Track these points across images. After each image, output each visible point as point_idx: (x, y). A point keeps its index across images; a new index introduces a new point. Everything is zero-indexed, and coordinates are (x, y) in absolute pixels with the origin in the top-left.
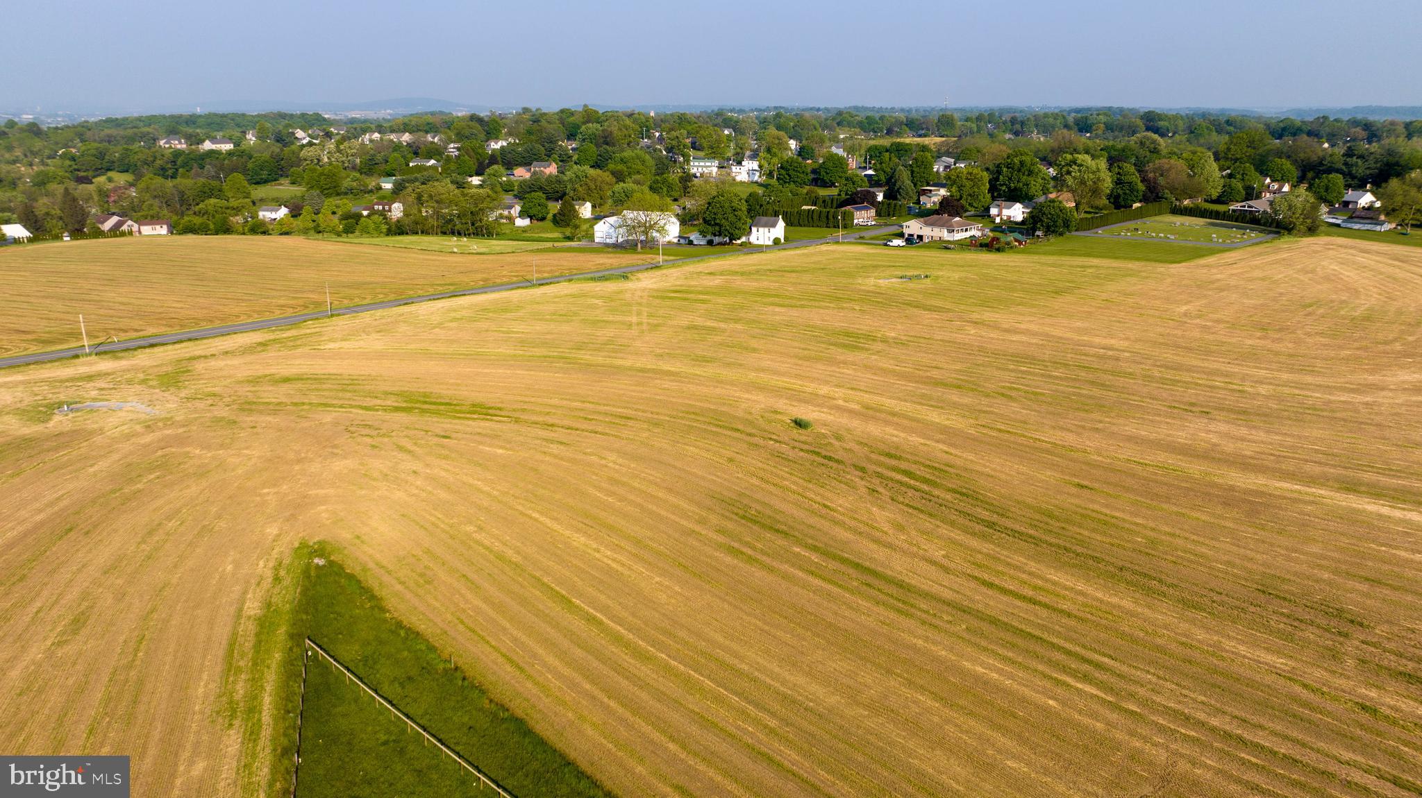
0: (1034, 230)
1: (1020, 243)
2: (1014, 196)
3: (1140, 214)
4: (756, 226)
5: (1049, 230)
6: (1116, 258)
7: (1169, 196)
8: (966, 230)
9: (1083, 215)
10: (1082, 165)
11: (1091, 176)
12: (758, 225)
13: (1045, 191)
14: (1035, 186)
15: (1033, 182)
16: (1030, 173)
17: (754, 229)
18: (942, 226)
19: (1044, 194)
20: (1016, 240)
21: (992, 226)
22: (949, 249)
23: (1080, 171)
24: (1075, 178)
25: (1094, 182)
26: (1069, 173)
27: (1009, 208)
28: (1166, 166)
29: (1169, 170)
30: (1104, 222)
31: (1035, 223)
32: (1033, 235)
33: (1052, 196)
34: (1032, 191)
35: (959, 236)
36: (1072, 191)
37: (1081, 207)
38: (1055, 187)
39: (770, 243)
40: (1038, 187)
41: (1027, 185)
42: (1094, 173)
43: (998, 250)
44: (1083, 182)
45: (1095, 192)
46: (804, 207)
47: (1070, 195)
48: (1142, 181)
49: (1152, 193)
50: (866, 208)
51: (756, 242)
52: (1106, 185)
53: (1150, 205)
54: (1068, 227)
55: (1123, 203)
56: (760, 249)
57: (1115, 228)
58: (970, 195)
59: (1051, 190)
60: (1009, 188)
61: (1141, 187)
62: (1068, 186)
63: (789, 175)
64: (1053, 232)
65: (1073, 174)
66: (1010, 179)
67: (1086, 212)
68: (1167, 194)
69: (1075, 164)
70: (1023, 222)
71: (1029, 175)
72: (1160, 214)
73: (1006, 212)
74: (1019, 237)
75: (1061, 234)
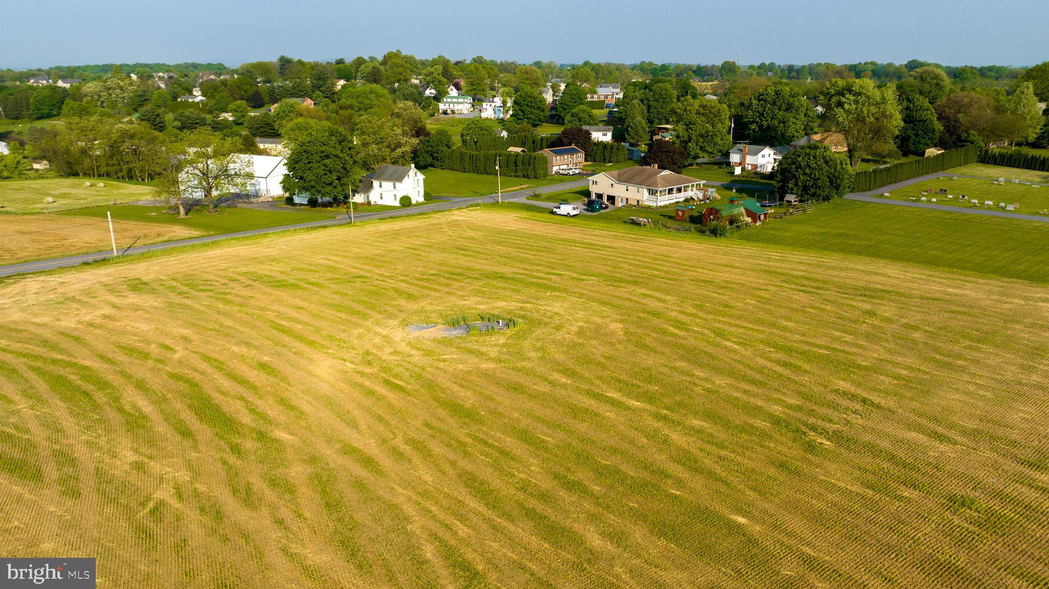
0: (783, 192)
1: (755, 217)
2: (765, 138)
3: (939, 165)
4: (377, 178)
5: (808, 193)
6: (932, 262)
7: (976, 138)
8: (679, 190)
9: (861, 167)
10: (860, 94)
11: (873, 109)
12: (381, 177)
13: (808, 131)
14: (795, 125)
15: (792, 119)
16: (789, 108)
17: (376, 183)
18: (640, 183)
19: (807, 134)
20: (749, 213)
21: (727, 180)
22: (638, 224)
23: (856, 102)
24: (848, 112)
25: (877, 119)
26: (840, 104)
27: (756, 153)
28: (966, 100)
29: (969, 105)
30: (890, 177)
31: (785, 181)
32: (781, 199)
33: (817, 137)
34: (791, 131)
35: (664, 200)
36: (845, 132)
37: (856, 154)
38: (820, 126)
39: (397, 203)
40: (800, 125)
41: (784, 122)
42: (877, 104)
43: (714, 232)
44: (860, 119)
45: (878, 132)
46: (511, 149)
47: (841, 137)
48: (939, 119)
49: (951, 134)
50: (572, 152)
51: (380, 202)
52: (895, 123)
53: (954, 152)
54: (837, 188)
55: (912, 148)
56: (383, 212)
57: (909, 185)
58: (702, 136)
59: (816, 130)
60: (761, 127)
61: (939, 126)
62: (838, 124)
63: (523, 112)
64: (814, 195)
65: (847, 106)
66: (762, 114)
67: (863, 160)
68: (974, 135)
69: (850, 91)
70: (771, 176)
71: (787, 110)
72: (966, 163)
73: (750, 159)
74: (754, 205)
75: (827, 198)
